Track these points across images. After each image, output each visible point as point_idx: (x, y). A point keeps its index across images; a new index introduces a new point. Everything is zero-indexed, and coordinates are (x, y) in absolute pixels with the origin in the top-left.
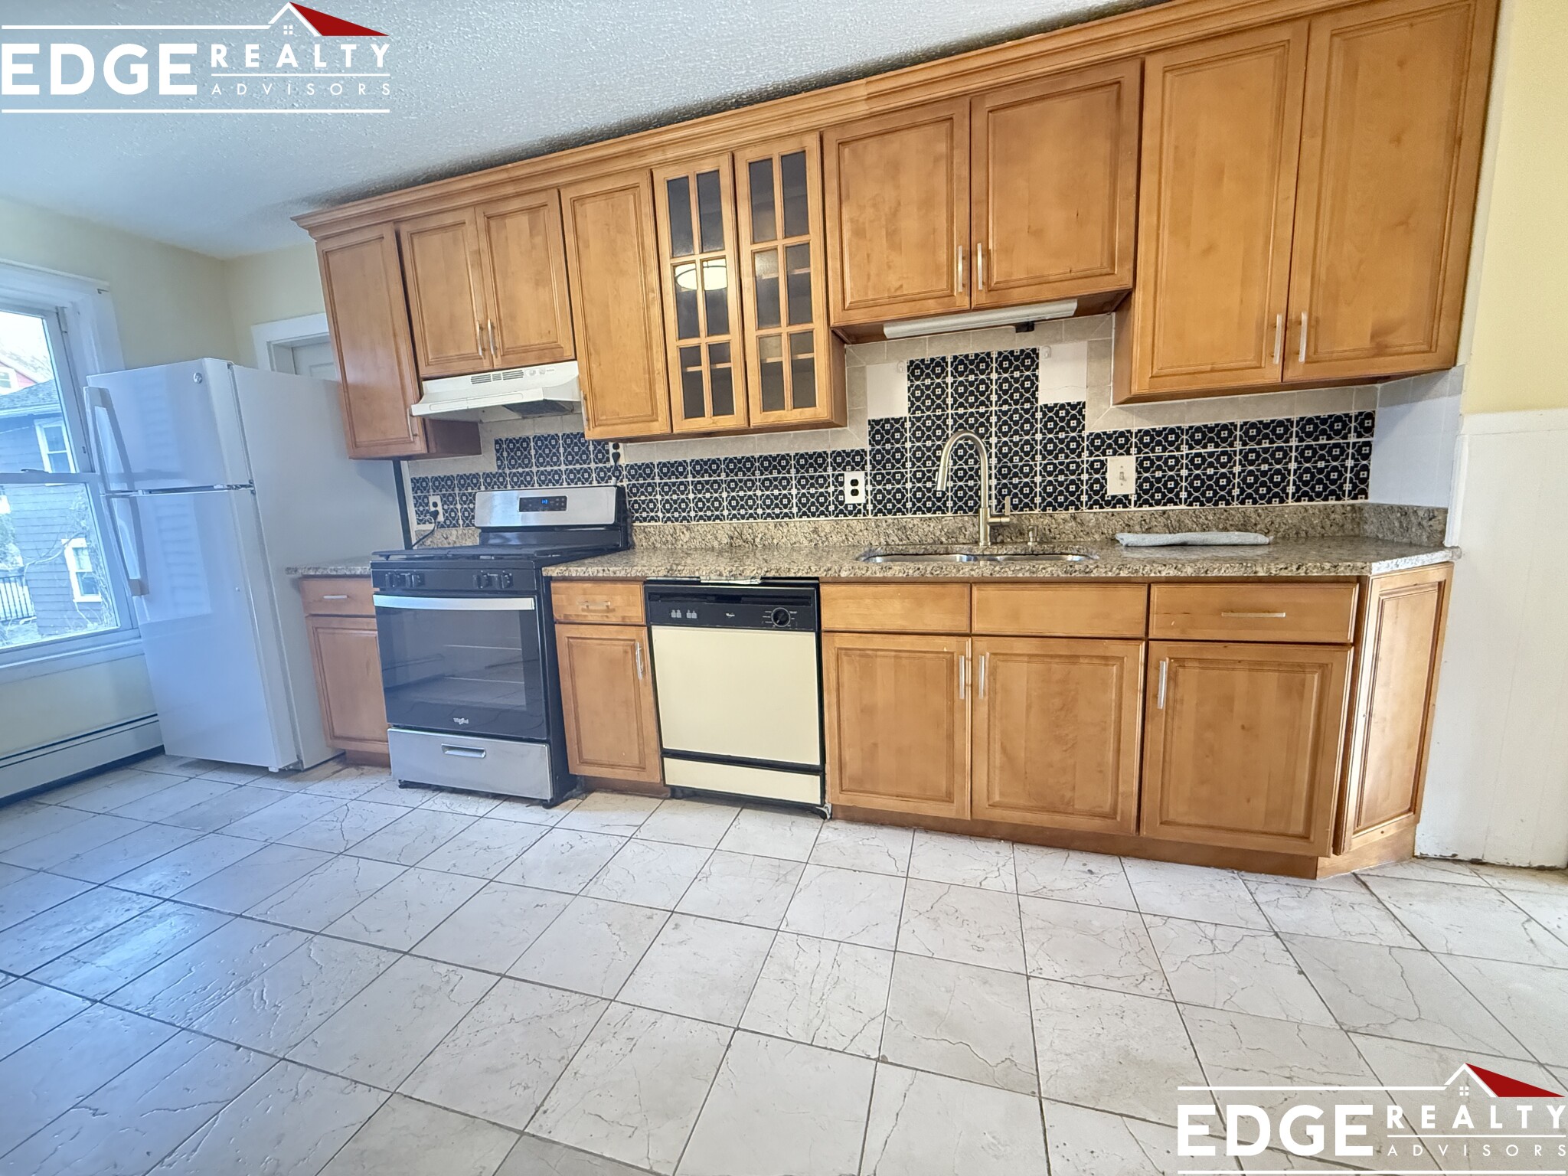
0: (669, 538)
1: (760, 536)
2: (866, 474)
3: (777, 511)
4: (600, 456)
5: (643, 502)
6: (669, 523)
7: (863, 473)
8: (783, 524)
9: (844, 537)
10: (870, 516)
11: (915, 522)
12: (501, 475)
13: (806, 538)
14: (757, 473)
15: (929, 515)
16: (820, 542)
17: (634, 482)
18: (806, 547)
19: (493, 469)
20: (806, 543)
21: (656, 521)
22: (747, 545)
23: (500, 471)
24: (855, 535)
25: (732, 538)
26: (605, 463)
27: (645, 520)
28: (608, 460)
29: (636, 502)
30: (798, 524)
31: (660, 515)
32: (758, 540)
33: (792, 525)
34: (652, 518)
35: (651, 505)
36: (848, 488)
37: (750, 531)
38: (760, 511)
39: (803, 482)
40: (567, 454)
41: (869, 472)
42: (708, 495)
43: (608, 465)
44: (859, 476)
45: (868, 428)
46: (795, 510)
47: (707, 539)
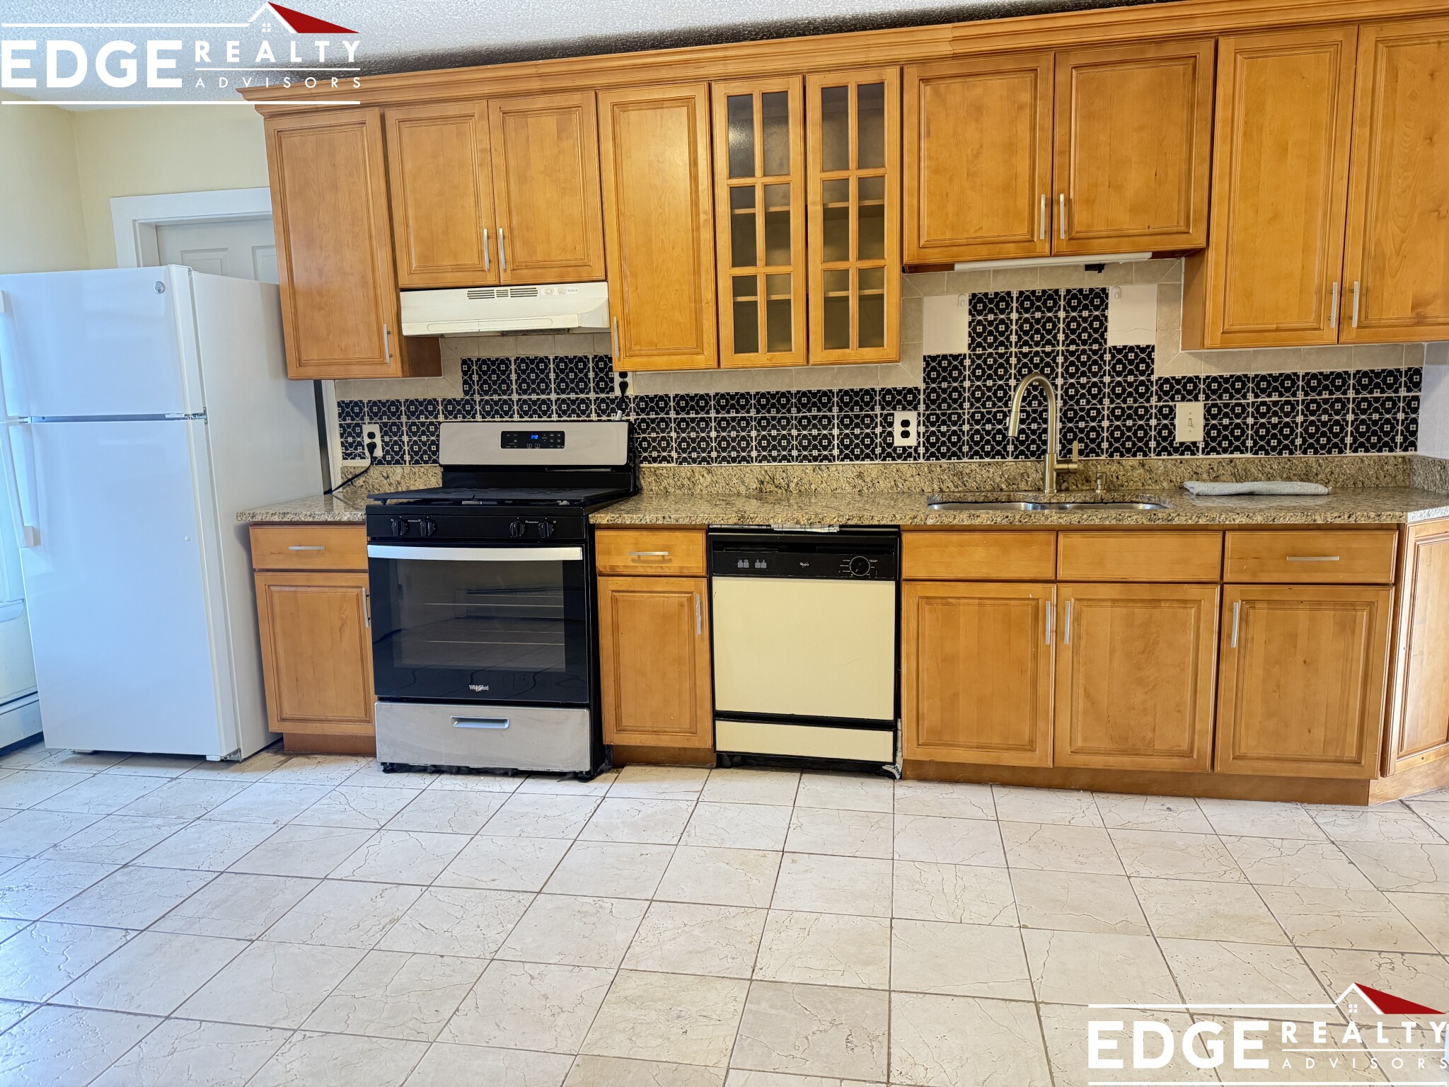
0: (686, 482)
1: (795, 480)
2: (919, 415)
3: (815, 453)
4: (602, 385)
5: (654, 440)
6: (684, 464)
7: (915, 413)
8: (823, 468)
9: (893, 483)
10: (921, 460)
11: (973, 467)
12: (467, 402)
13: (849, 483)
14: (794, 410)
15: (987, 460)
16: (865, 488)
17: (643, 416)
18: (849, 493)
19: (458, 393)
20: (849, 489)
21: (669, 462)
22: (780, 491)
23: (467, 397)
24: (905, 480)
25: (762, 483)
26: (608, 393)
27: (655, 460)
28: (612, 389)
29: (645, 439)
30: (840, 468)
31: (674, 455)
32: (792, 485)
33: (834, 469)
34: (664, 459)
35: (664, 444)
36: (898, 429)
37: (784, 475)
38: (795, 453)
39: (847, 421)
40: (559, 381)
41: (922, 412)
42: (733, 434)
43: (611, 396)
44: (911, 416)
45: (923, 364)
46: (836, 452)
47: (731, 484)
